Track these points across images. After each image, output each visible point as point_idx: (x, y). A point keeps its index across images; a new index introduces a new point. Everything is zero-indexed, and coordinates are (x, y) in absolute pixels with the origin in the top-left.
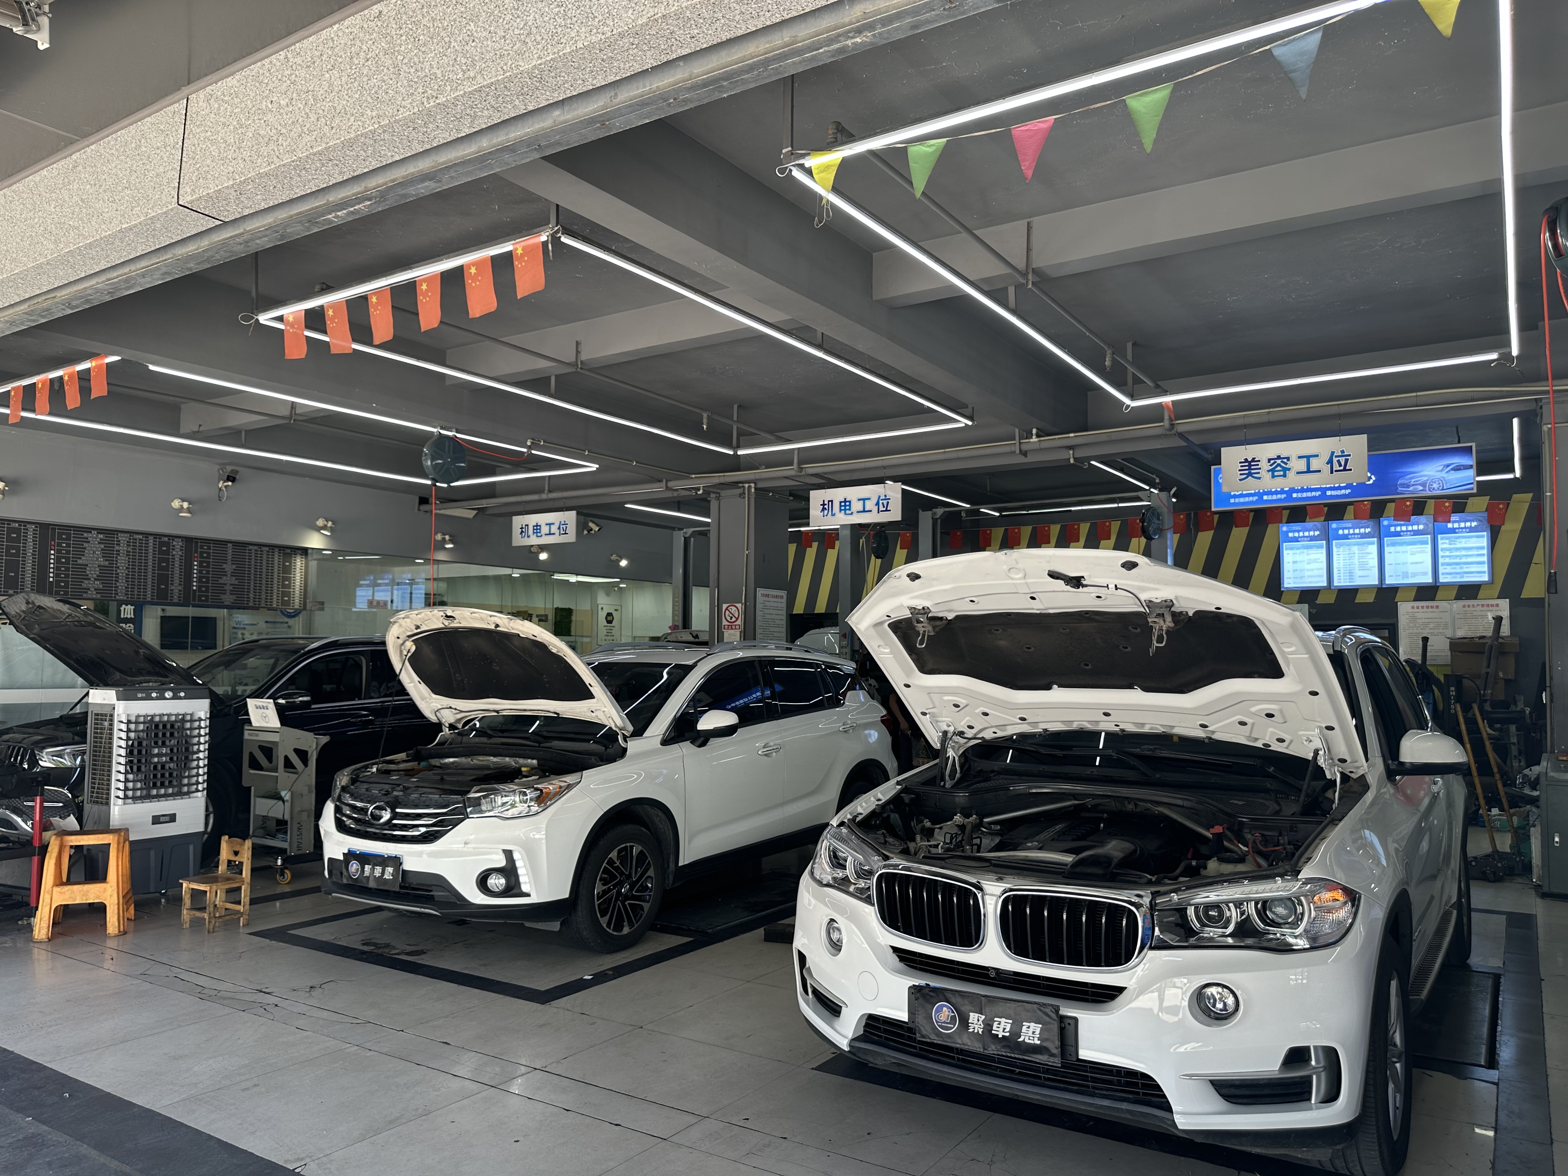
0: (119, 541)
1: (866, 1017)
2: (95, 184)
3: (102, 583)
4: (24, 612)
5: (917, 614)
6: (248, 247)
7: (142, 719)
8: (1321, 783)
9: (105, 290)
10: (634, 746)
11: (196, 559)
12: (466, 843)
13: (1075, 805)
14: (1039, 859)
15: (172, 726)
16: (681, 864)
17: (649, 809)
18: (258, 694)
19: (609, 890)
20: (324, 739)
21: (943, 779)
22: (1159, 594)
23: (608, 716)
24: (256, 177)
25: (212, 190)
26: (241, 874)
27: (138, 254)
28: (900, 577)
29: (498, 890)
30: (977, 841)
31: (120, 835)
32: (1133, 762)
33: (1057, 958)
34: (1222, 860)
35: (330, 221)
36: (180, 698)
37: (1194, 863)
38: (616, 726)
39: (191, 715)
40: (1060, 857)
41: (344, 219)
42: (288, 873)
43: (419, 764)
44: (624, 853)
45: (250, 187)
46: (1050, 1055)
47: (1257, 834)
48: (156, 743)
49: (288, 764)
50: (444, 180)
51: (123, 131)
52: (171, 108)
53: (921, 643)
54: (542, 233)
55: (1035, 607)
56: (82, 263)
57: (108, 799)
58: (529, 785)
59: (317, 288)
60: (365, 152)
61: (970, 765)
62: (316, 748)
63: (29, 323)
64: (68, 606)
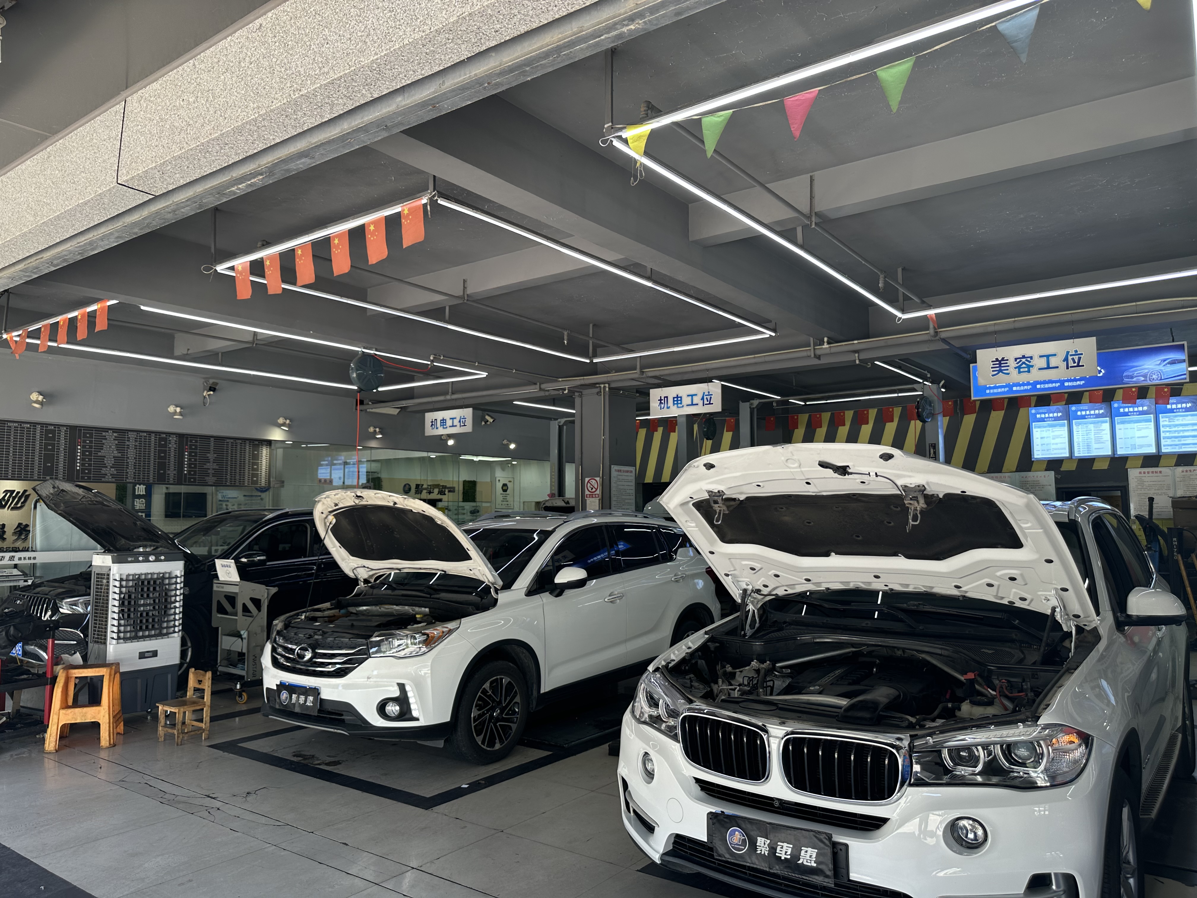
0: (129, 438)
1: (674, 836)
2: (62, 170)
3: (117, 470)
4: (52, 494)
5: (714, 496)
6: (176, 215)
7: (131, 578)
8: (1060, 634)
9: (76, 252)
10: (503, 597)
11: (186, 450)
12: (368, 678)
13: (853, 652)
14: (819, 702)
15: (155, 582)
16: (542, 691)
17: (516, 648)
18: (225, 556)
19: (484, 714)
20: (274, 590)
21: (743, 629)
22: (913, 480)
23: (483, 573)
24: (172, 159)
25: (141, 171)
26: (203, 698)
27: (96, 223)
28: (698, 467)
29: (393, 715)
30: (771, 684)
31: (111, 669)
32: (901, 615)
33: (830, 792)
34: (974, 703)
35: (234, 193)
36: (161, 561)
37: (950, 705)
38: (489, 581)
39: (170, 573)
40: (836, 701)
41: (245, 190)
42: (245, 695)
43: (340, 611)
44: (495, 684)
45: (169, 167)
46: (824, 877)
47: (1004, 681)
48: (142, 596)
49: (245, 609)
50: (317, 156)
51: (81, 128)
52: (114, 109)
53: (717, 521)
54: (423, 197)
55: (810, 491)
56: (55, 232)
57: (105, 639)
58: (418, 630)
59: (259, 244)
60: (251, 136)
61: (767, 617)
62: (267, 597)
63: (25, 278)
64: (82, 490)
